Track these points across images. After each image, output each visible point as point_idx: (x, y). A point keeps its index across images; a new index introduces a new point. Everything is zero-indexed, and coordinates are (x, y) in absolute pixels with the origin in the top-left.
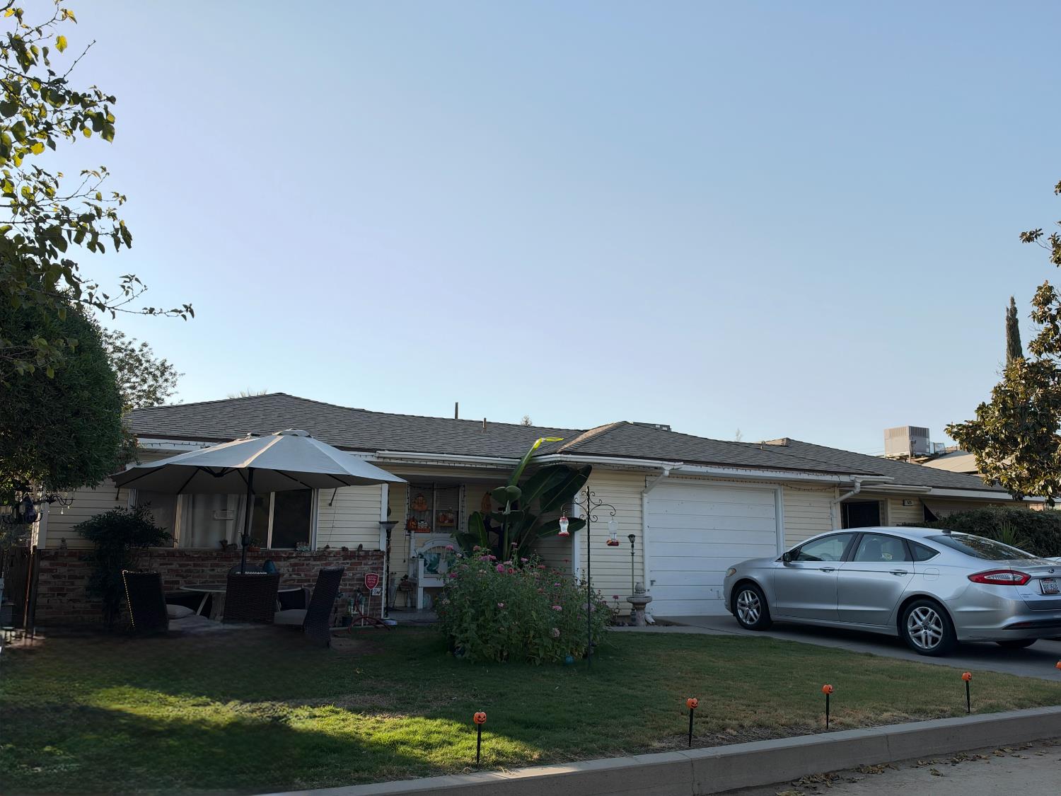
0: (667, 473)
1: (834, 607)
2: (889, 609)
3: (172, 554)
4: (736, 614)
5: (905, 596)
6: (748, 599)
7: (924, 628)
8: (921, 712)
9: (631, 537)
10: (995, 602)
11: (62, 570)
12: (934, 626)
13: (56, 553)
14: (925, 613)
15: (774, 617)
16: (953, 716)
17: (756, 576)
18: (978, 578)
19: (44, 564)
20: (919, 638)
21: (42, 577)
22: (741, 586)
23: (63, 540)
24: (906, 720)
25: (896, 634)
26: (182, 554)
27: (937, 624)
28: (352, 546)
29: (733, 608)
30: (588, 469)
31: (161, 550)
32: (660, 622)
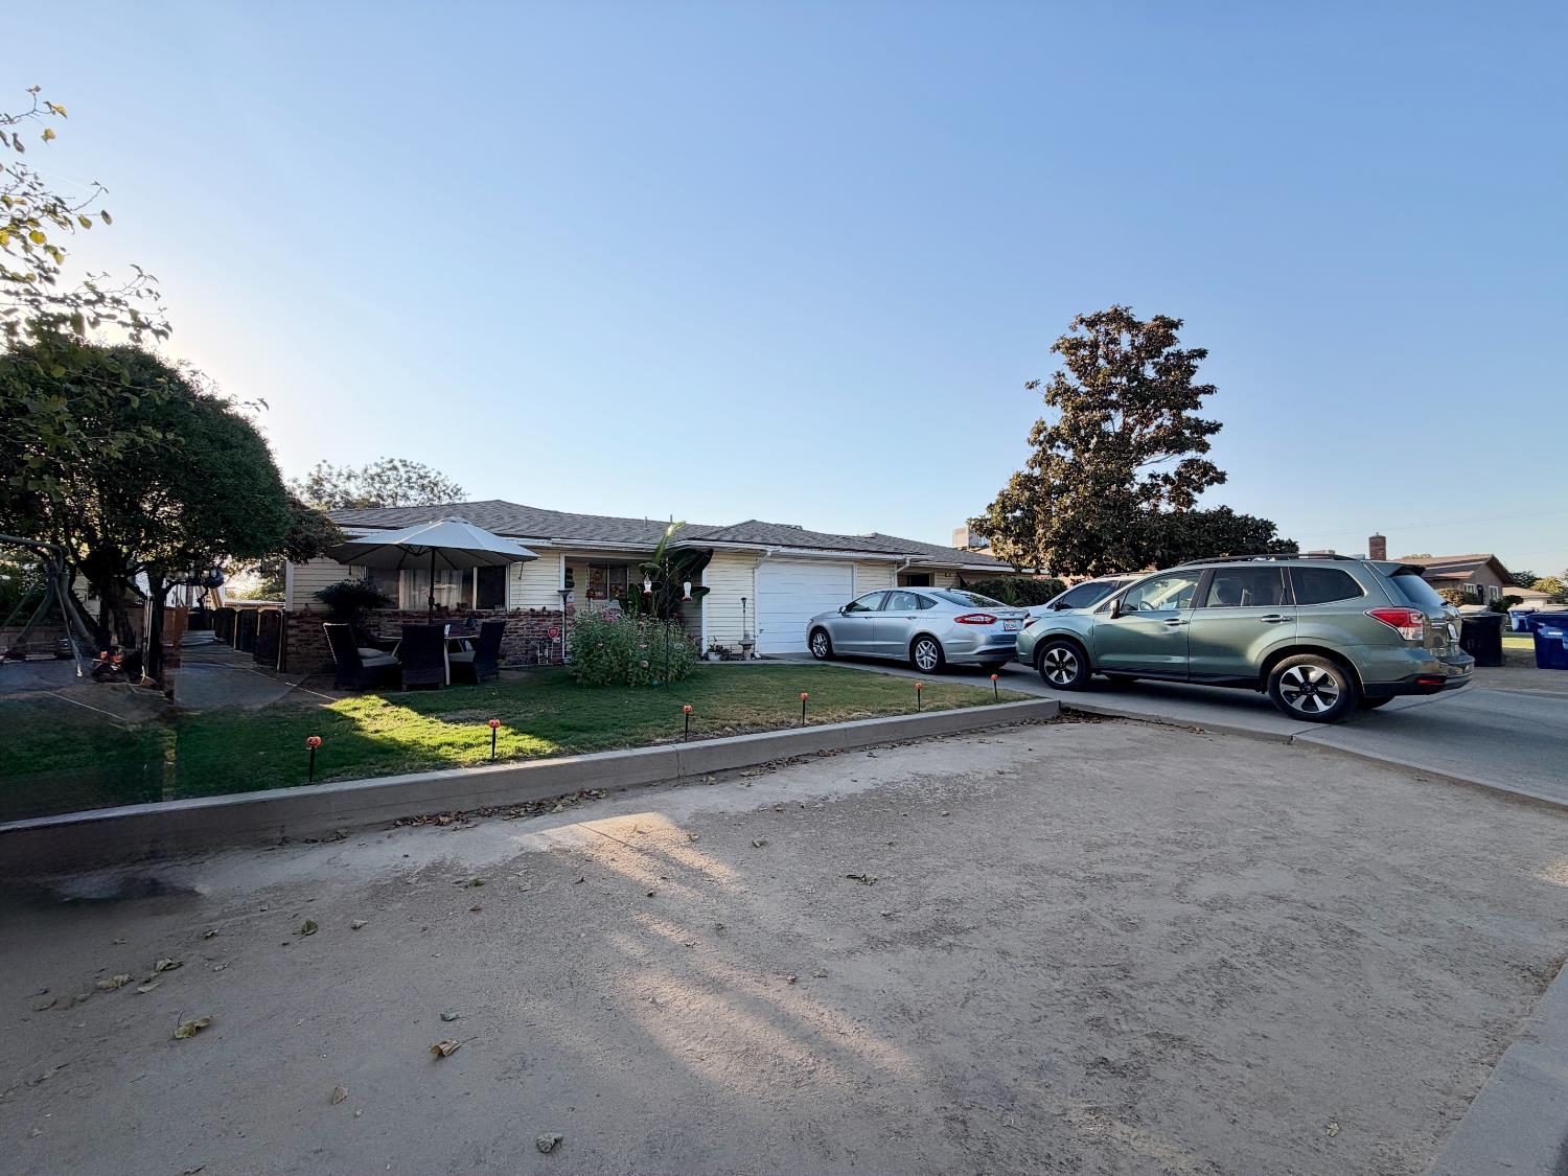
0: (769, 554)
1: (872, 643)
2: (905, 643)
3: (397, 614)
4: (813, 651)
5: (914, 634)
6: (820, 640)
7: (925, 655)
8: (883, 712)
9: (744, 599)
10: (972, 636)
11: (306, 627)
12: (932, 654)
13: (301, 614)
14: (926, 644)
15: (835, 651)
16: (906, 714)
17: (825, 624)
18: (962, 620)
19: (291, 622)
20: (922, 662)
21: (290, 632)
22: (817, 630)
23: (307, 605)
24: (869, 717)
25: (908, 660)
26: (404, 614)
27: (934, 653)
28: (538, 608)
29: (811, 647)
30: (711, 551)
31: (388, 611)
32: (763, 657)
